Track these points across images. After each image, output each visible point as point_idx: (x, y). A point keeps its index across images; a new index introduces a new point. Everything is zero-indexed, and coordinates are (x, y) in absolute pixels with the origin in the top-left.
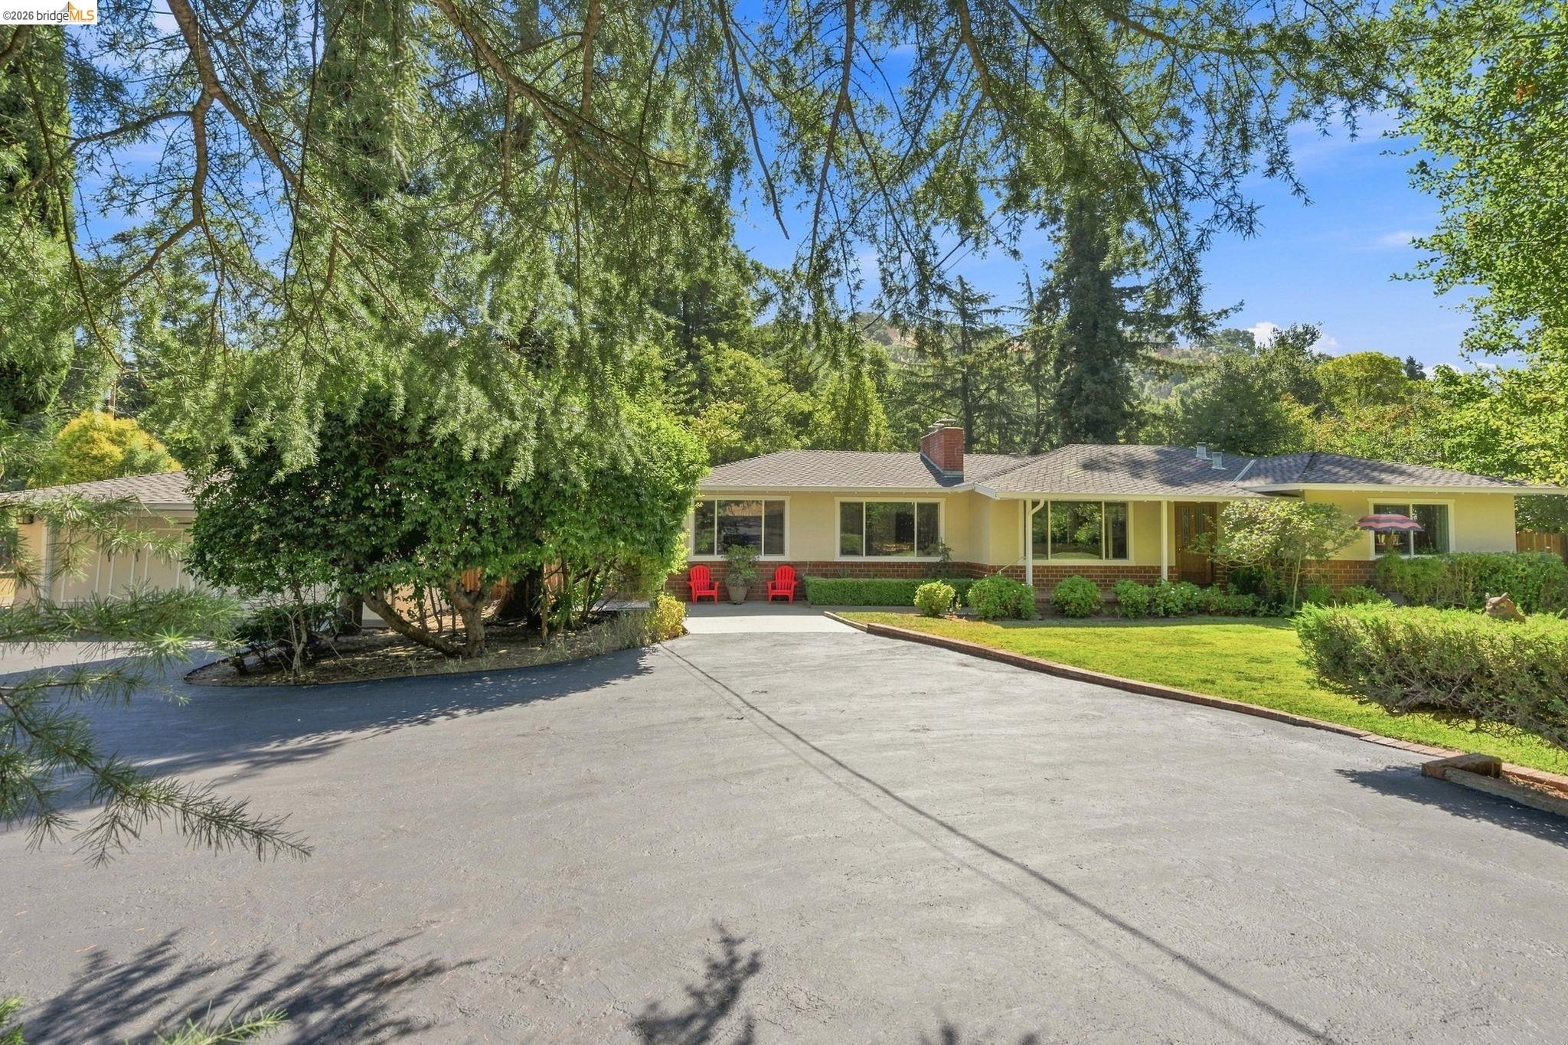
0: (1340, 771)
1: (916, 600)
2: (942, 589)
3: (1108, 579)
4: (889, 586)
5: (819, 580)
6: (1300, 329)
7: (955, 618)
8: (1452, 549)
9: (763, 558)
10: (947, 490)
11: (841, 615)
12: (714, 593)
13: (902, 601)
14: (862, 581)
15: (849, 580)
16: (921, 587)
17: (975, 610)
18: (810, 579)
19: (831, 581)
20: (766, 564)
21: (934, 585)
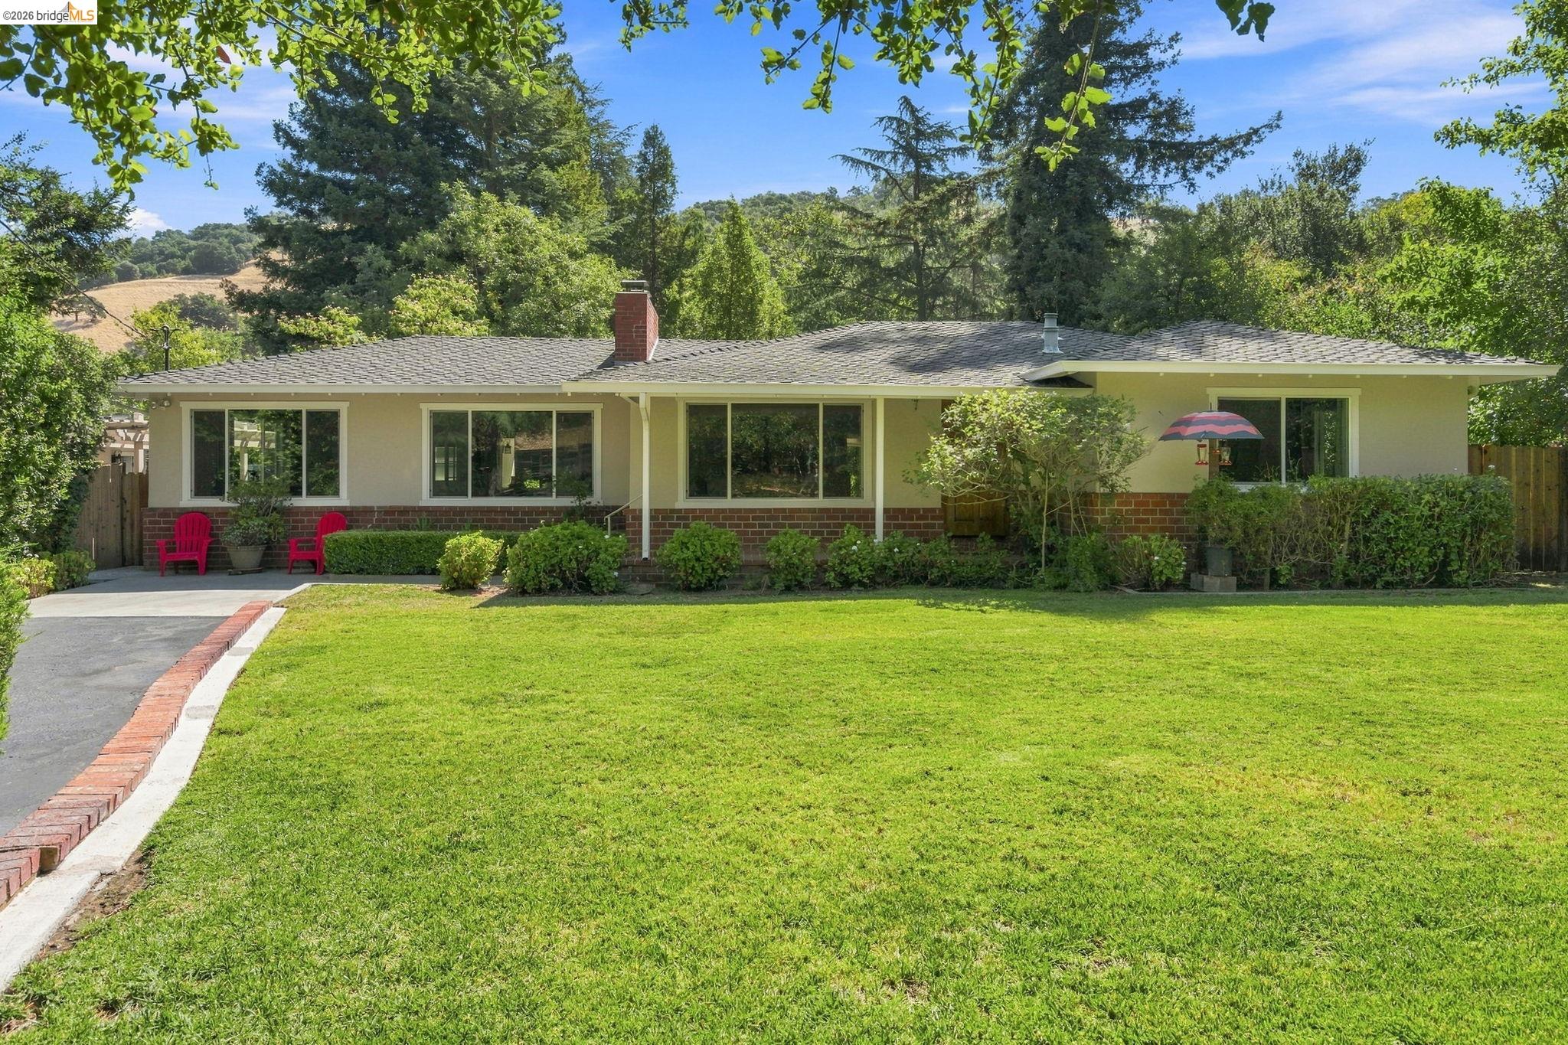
3: (830, 524)
6: (1341, 153)
8: (1354, 470)
9: (305, 501)
12: (198, 557)
16: (449, 542)
21: (467, 538)
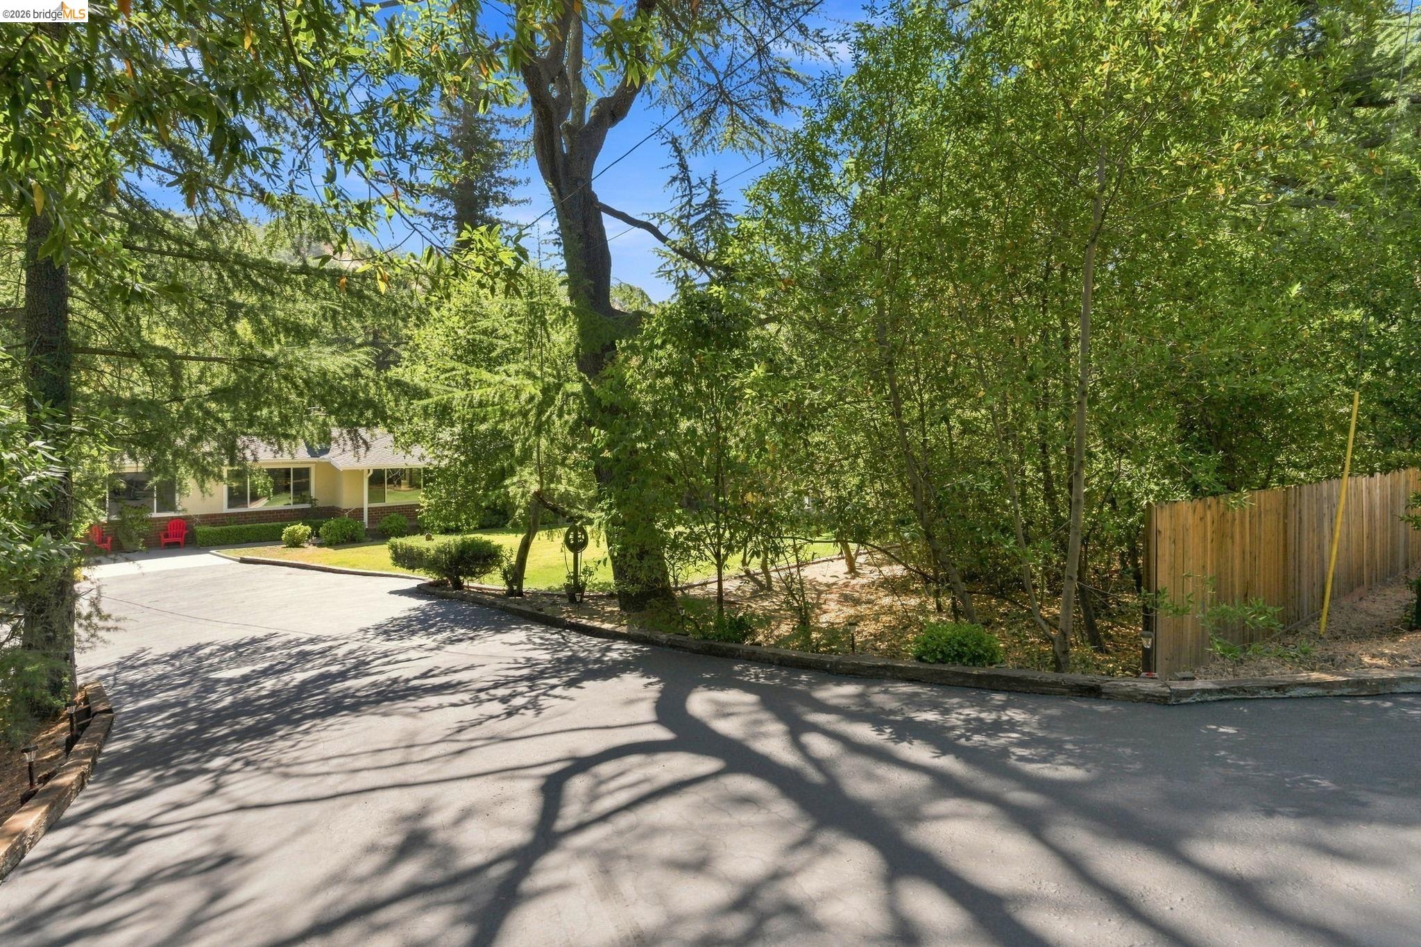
0: (391, 593)
1: (283, 537)
2: (301, 529)
4: (267, 528)
5: (207, 528)
7: (311, 548)
9: (155, 515)
10: (315, 460)
11: (223, 552)
12: (107, 545)
13: (272, 538)
14: (244, 526)
15: (233, 527)
16: (287, 529)
17: (323, 540)
18: (199, 529)
19: (217, 528)
20: (159, 519)
21: (296, 527)
